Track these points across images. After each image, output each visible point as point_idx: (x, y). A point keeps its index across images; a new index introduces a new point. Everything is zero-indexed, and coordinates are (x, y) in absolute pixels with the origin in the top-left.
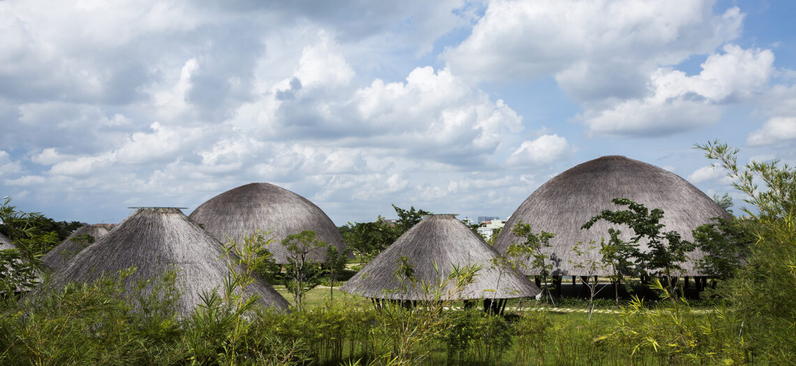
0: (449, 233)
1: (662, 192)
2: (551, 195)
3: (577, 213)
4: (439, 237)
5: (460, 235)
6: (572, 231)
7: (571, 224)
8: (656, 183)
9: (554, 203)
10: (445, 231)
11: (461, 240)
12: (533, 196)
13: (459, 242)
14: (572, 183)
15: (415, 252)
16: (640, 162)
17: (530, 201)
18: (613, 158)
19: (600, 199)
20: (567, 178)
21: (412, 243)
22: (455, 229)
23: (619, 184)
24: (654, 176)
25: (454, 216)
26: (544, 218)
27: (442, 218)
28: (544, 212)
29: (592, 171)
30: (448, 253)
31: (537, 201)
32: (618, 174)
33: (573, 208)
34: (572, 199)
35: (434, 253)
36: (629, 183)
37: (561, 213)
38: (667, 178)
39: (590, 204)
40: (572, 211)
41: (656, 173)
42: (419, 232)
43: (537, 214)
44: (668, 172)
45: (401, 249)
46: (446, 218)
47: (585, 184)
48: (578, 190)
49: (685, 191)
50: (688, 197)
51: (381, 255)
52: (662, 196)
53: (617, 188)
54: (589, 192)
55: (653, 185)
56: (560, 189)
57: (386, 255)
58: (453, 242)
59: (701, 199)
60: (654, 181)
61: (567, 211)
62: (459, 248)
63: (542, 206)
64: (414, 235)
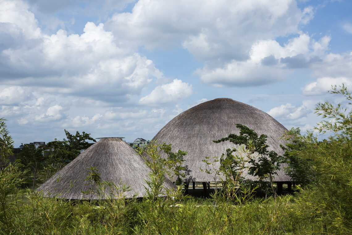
0: (119, 150)
1: (257, 124)
2: (182, 124)
3: (201, 137)
4: (112, 154)
5: (127, 152)
6: (197, 150)
7: (196, 145)
8: (253, 118)
9: (184, 131)
10: (116, 149)
11: (127, 155)
12: (169, 125)
13: (126, 157)
14: (197, 117)
15: (94, 164)
16: (242, 103)
17: (167, 129)
18: (224, 100)
19: (216, 128)
20: (193, 113)
21: (91, 158)
22: (123, 148)
23: (229, 118)
24: (252, 113)
25: (121, 139)
26: (178, 141)
27: (113, 140)
28: (177, 137)
29: (210, 109)
30: (119, 165)
31: (172, 129)
32: (228, 111)
33: (198, 134)
34: (197, 128)
35: (109, 165)
36: (235, 117)
37: (189, 138)
38: (260, 115)
39: (209, 132)
40: (197, 137)
41: (253, 111)
42: (96, 150)
43: (172, 138)
44: (260, 111)
45: (83, 162)
46: (116, 140)
47: (206, 117)
48: (201, 122)
49: (271, 124)
50: (273, 128)
51: (66, 167)
52: (257, 127)
53: (228, 121)
54: (209, 123)
55: (251, 119)
56: (188, 121)
57: (71, 167)
58: (122, 157)
59: (281, 129)
60: (252, 117)
61: (194, 136)
62: (126, 162)
63: (175, 132)
64: (93, 152)
